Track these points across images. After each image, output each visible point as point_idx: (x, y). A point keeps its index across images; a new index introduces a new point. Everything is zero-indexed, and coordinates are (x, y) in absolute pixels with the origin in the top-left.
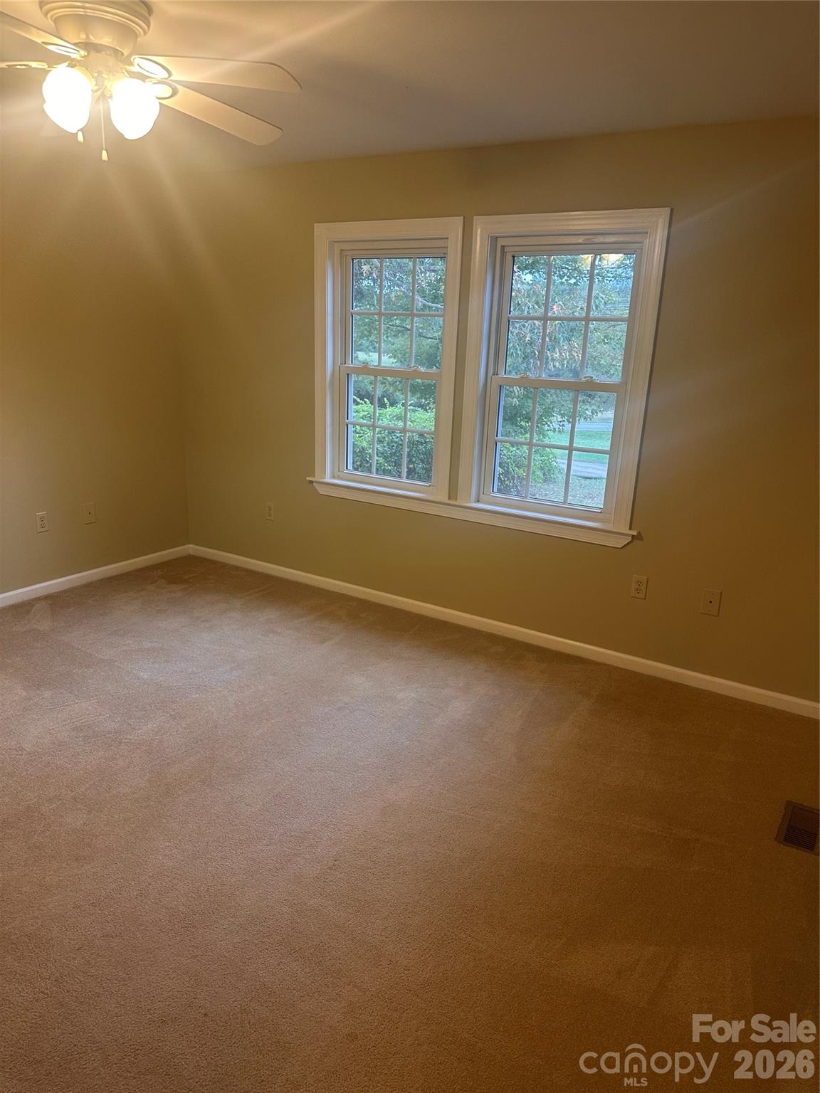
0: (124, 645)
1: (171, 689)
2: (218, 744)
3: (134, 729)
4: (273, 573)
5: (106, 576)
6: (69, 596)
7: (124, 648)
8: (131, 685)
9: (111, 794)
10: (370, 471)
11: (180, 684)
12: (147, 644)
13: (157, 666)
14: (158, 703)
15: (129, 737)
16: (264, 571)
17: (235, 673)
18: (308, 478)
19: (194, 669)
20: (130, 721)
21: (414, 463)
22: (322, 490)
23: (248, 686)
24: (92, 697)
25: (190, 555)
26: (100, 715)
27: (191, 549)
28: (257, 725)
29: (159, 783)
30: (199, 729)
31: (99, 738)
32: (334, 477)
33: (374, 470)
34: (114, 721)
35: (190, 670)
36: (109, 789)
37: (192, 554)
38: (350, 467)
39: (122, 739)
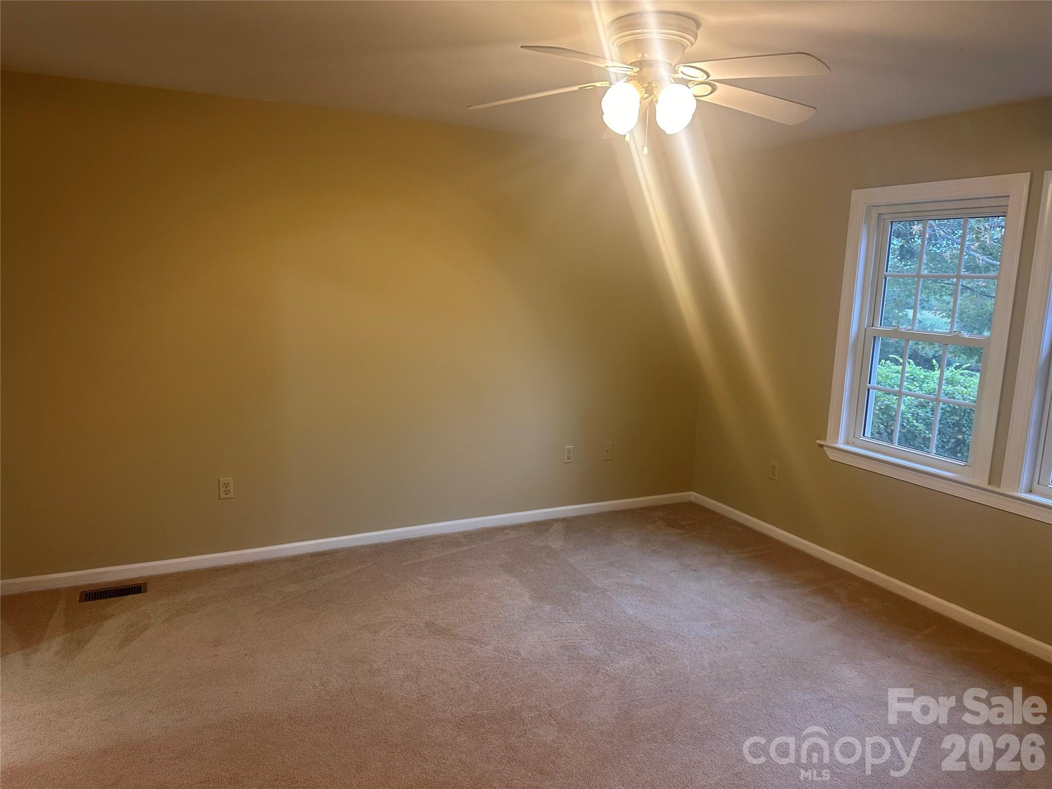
0: (618, 577)
1: (652, 631)
2: (686, 699)
3: (613, 662)
4: (773, 535)
5: (616, 510)
6: (581, 522)
7: (618, 580)
8: (617, 618)
9: (581, 719)
10: (891, 440)
11: (660, 628)
12: (638, 581)
13: (642, 604)
14: (638, 642)
15: (606, 668)
16: (762, 531)
17: (715, 631)
18: (818, 442)
19: (677, 616)
20: (610, 653)
21: (963, 433)
22: (832, 455)
23: (725, 648)
24: (582, 620)
25: (691, 502)
26: (586, 639)
27: (693, 496)
28: (728, 692)
29: (625, 722)
30: (671, 679)
31: (581, 662)
32: (847, 443)
33: (896, 440)
34: (596, 649)
35: (672, 616)
36: (581, 714)
37: (693, 500)
38: (868, 434)
39: (600, 668)
